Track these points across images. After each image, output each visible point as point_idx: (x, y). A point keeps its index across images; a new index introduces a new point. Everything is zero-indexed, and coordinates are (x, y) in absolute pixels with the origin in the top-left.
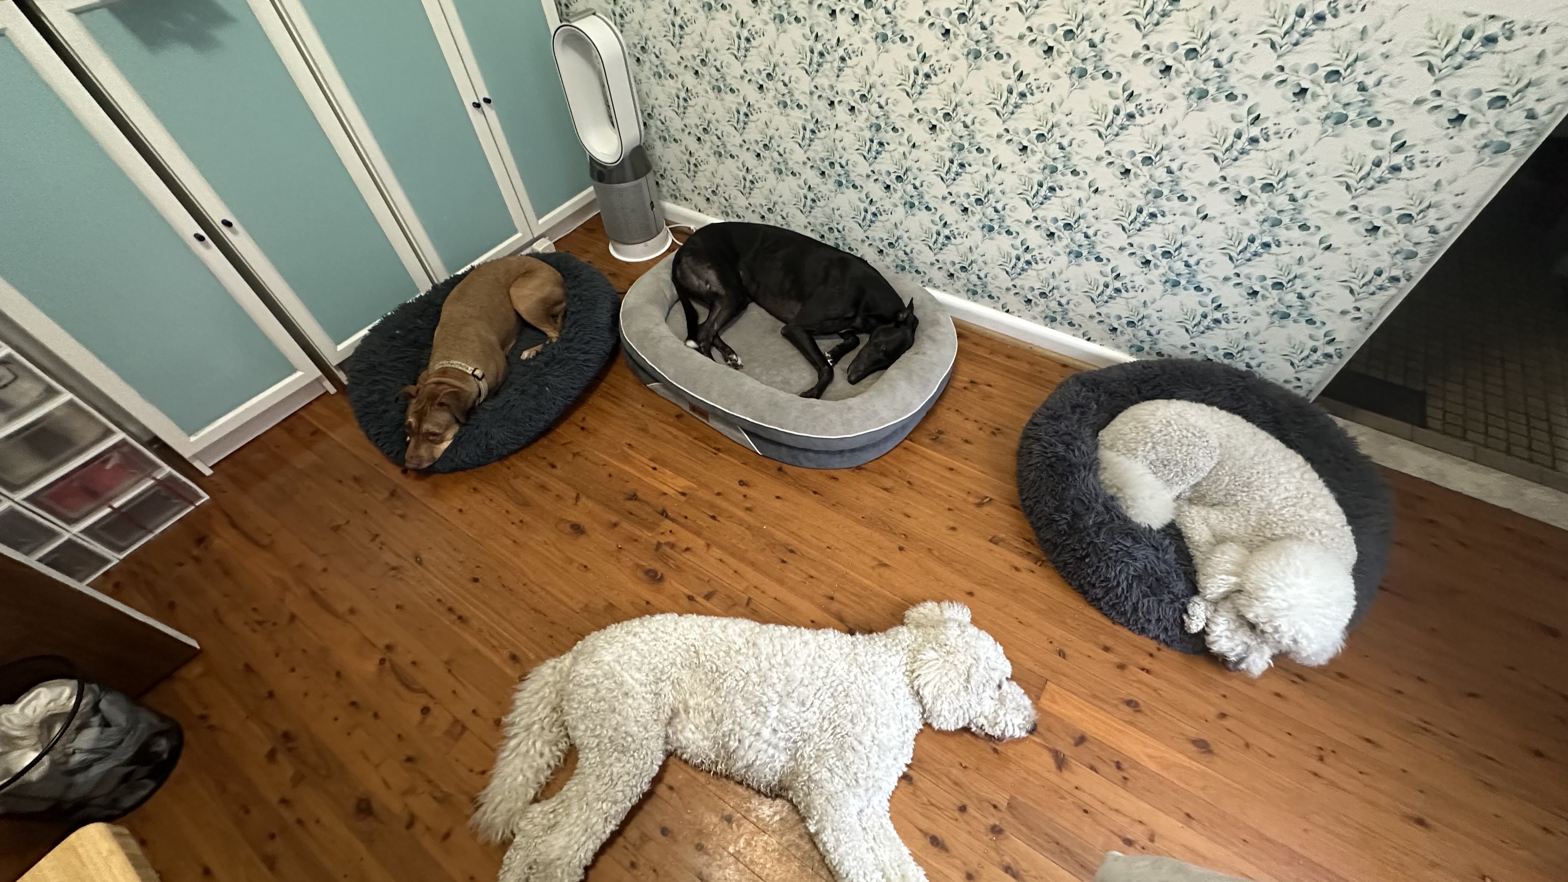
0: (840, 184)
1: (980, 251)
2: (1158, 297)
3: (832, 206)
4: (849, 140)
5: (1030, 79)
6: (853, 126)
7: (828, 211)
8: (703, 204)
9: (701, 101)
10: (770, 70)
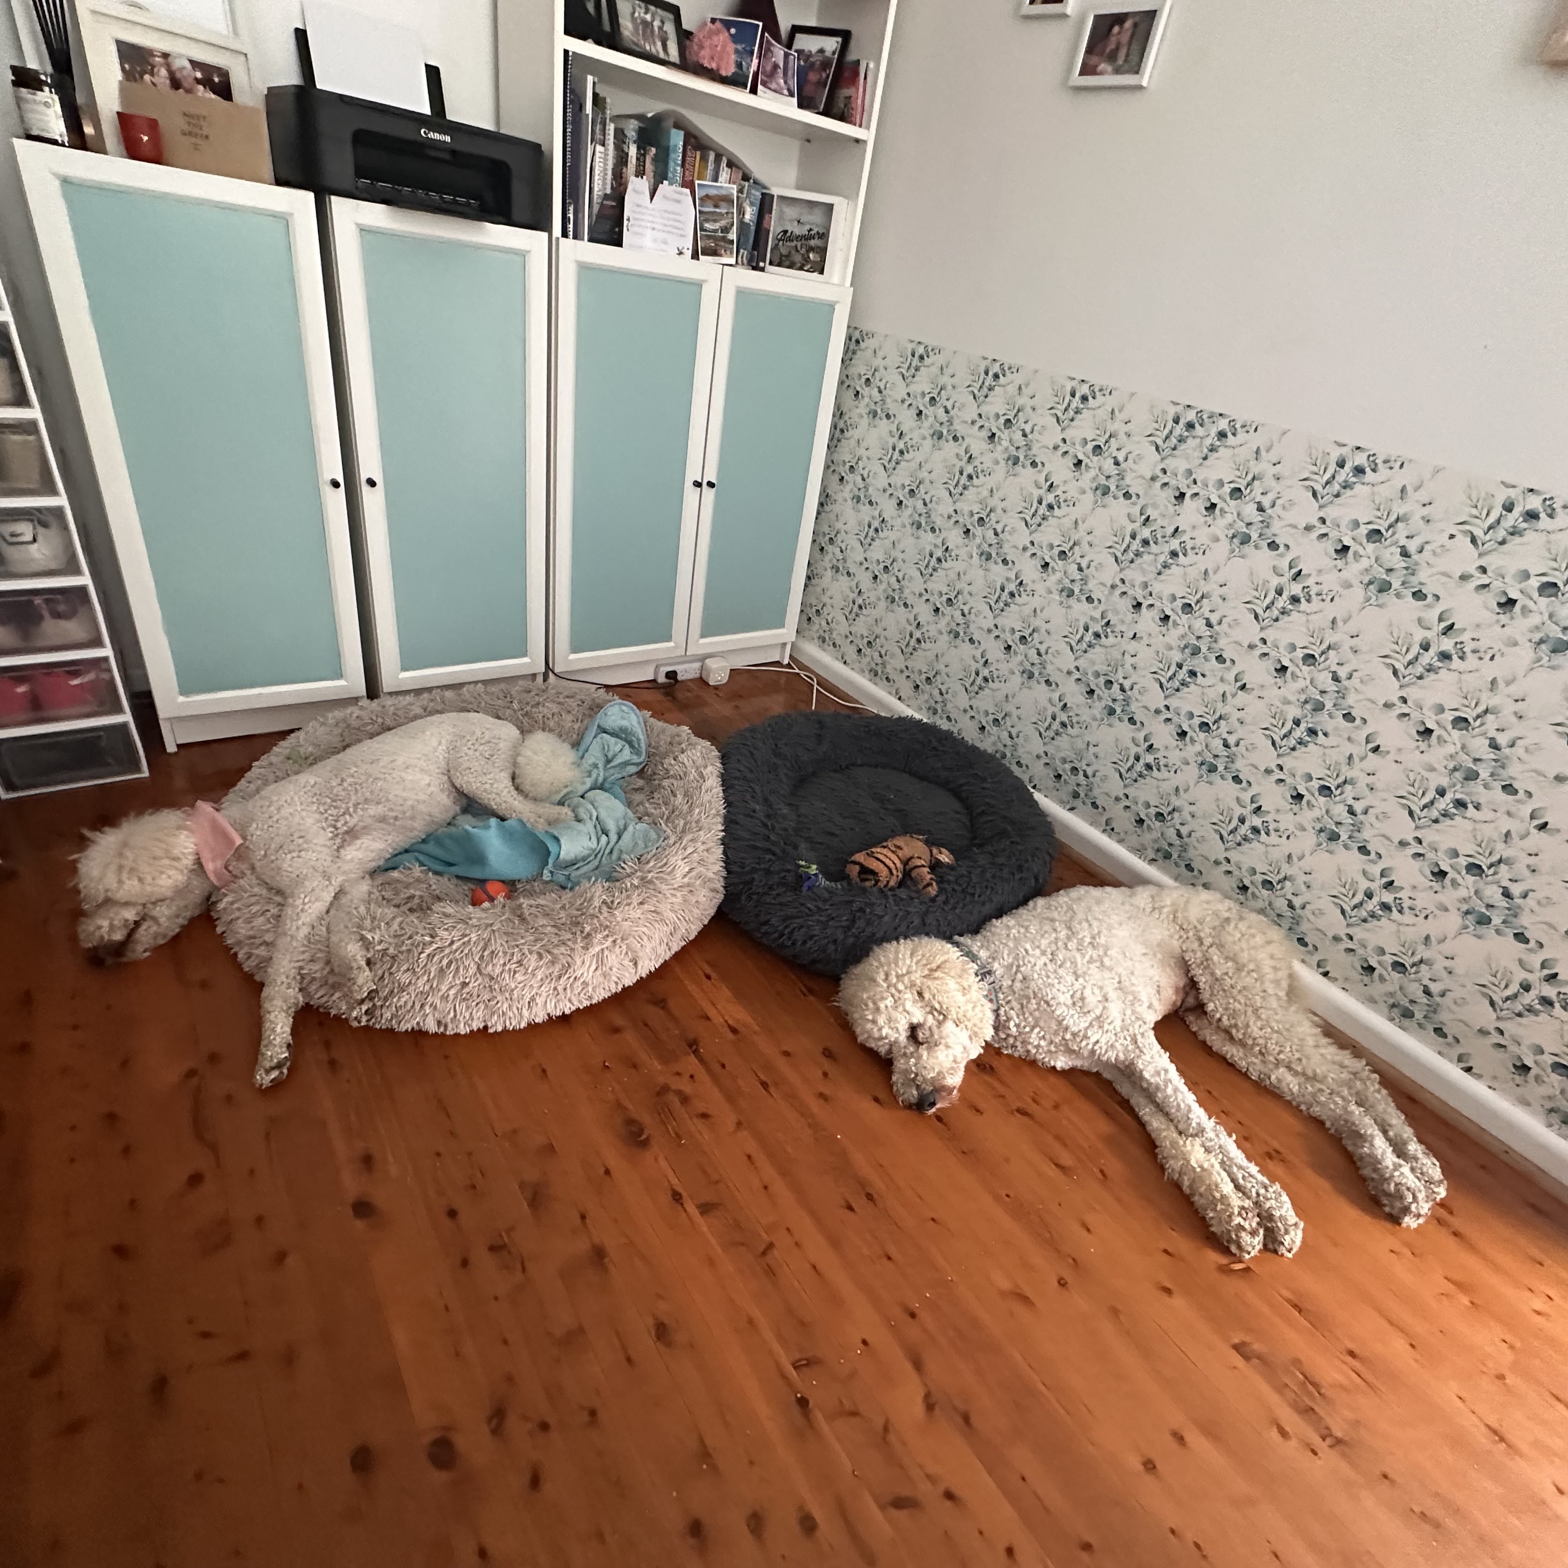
0: (1112, 712)
1: (1306, 864)
2: (1451, 935)
3: (1087, 739)
4: (1146, 656)
5: (1310, 582)
6: (1159, 642)
7: (1081, 745)
8: (851, 652)
9: (959, 566)
10: (1066, 548)
